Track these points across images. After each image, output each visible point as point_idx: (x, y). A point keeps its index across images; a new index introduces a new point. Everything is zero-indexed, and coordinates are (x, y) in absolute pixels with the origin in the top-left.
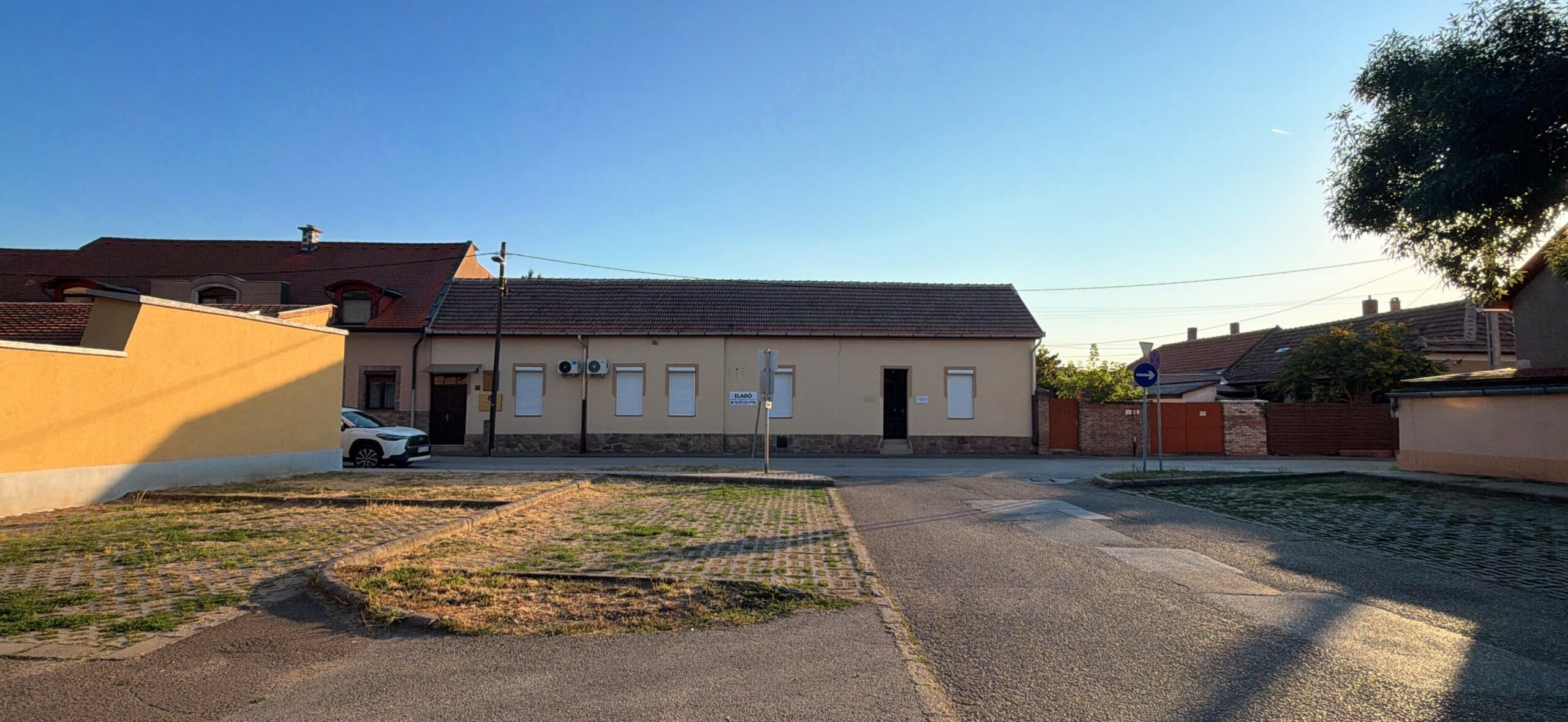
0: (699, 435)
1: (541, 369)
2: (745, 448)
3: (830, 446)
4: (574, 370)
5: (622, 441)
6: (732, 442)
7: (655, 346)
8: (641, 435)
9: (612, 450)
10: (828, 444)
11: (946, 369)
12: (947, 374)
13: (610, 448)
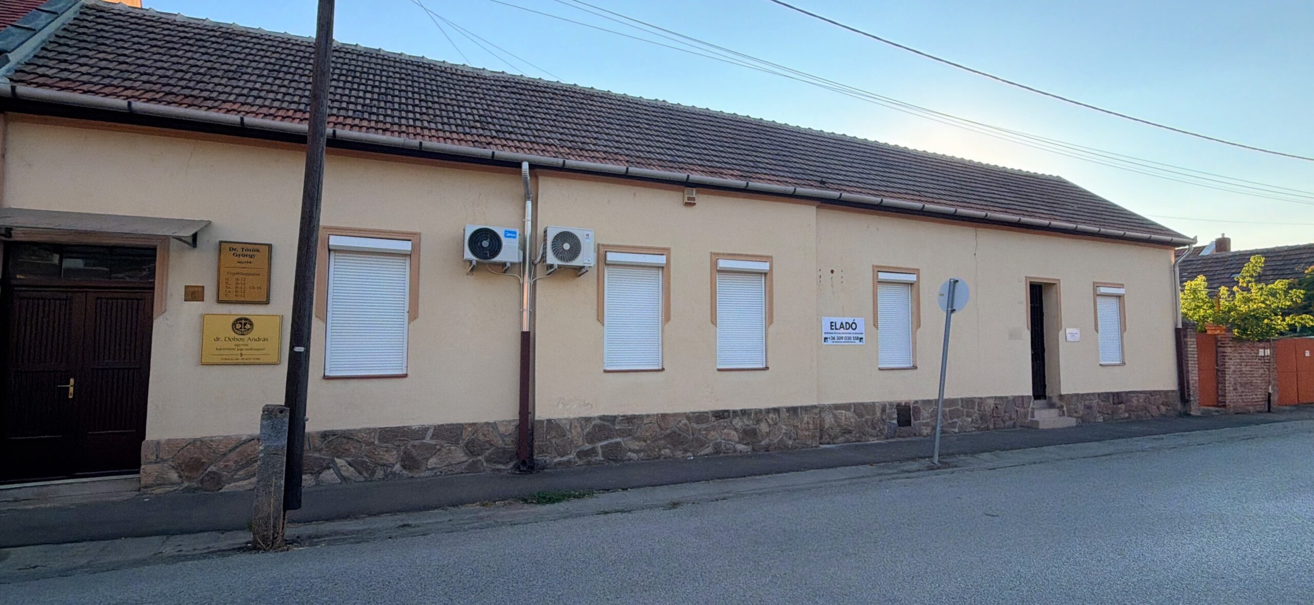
0: (776, 410)
1: (406, 246)
2: (850, 432)
4: (509, 253)
5: (621, 433)
6: (829, 420)
7: (689, 210)
8: (664, 416)
9: (600, 458)
10: (968, 416)
11: (1096, 286)
12: (1097, 295)
13: (593, 451)
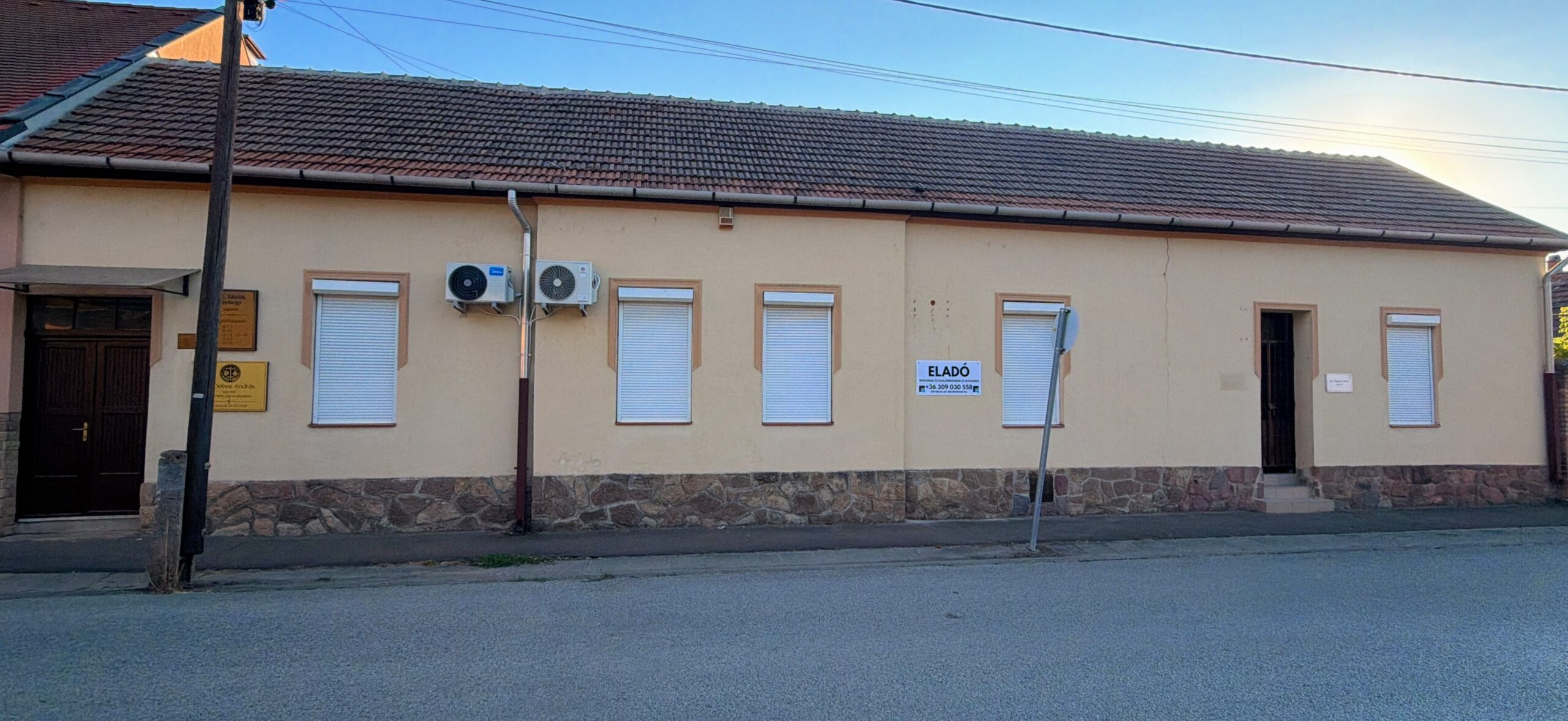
0: (844, 475)
1: (393, 288)
2: (955, 506)
3: (1150, 496)
4: (495, 293)
5: (637, 495)
6: (923, 489)
7: (726, 234)
8: (690, 477)
9: (609, 521)
10: (1146, 491)
11: (1385, 313)
12: (1386, 325)
13: (600, 514)
